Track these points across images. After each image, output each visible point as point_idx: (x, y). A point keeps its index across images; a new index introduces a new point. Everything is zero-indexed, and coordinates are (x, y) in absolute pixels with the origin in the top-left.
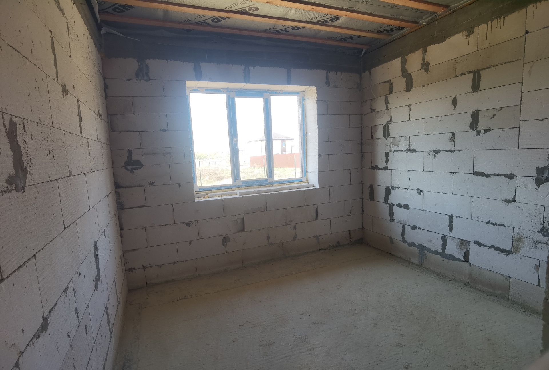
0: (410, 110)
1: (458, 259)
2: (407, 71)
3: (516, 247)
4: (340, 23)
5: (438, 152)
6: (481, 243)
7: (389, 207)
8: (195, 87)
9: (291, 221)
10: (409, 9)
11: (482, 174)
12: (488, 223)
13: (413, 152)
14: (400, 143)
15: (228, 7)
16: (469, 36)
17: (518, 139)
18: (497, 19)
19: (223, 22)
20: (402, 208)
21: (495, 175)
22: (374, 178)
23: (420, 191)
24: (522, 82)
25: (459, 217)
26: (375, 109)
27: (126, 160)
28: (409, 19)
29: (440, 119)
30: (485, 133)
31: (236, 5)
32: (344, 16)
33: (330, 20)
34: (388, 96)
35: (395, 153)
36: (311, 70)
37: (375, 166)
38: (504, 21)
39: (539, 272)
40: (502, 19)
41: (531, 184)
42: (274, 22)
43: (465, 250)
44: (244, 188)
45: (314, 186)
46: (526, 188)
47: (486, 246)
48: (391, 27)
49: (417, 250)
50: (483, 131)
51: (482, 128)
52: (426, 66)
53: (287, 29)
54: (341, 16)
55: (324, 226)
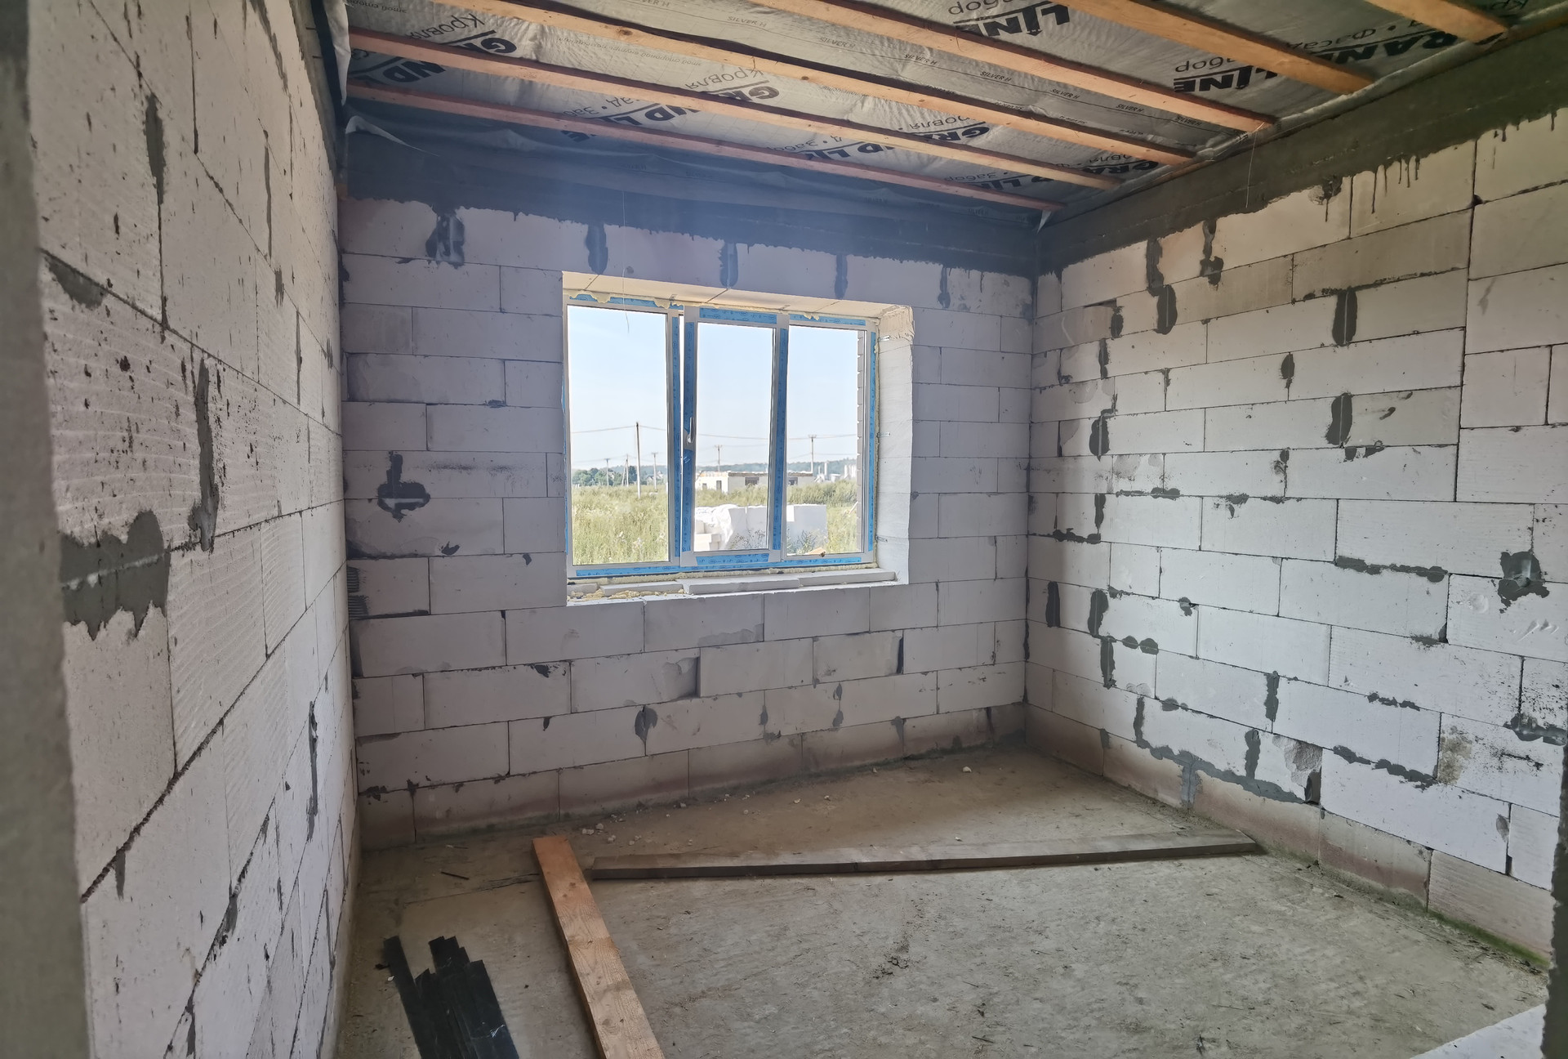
0: (1167, 382)
1: (1291, 797)
2: (1161, 277)
3: (1449, 766)
4: (989, 142)
5: (1242, 499)
6: (1354, 754)
7: (1100, 646)
8: (585, 290)
9: (830, 672)
10: (1174, 119)
11: (1358, 565)
12: (1373, 697)
13: (1173, 498)
14: (1137, 472)
15: (696, 84)
16: (1328, 200)
17: (1454, 475)
18: (1401, 162)
19: (676, 121)
20: (1139, 650)
21: (1394, 568)
22: (1060, 562)
23: (1190, 604)
24: (1464, 328)
25: (1296, 679)
26: (1069, 376)
27: (384, 479)
28: (1172, 143)
29: (1249, 412)
30: (1366, 456)
31: (718, 78)
32: (1002, 126)
33: (964, 134)
34: (1109, 342)
35: (1122, 497)
36: (901, 262)
37: (1065, 532)
38: (1417, 168)
39: (1509, 836)
40: (1412, 163)
41: (1489, 598)
42: (812, 130)
43: (1309, 771)
44: (701, 574)
45: (895, 579)
46: (1477, 608)
47: (1368, 762)
48: (1123, 160)
49: (1175, 768)
50: (1362, 451)
51: (1361, 441)
52: (1212, 269)
53: (846, 149)
54: (994, 125)
55: (920, 691)
